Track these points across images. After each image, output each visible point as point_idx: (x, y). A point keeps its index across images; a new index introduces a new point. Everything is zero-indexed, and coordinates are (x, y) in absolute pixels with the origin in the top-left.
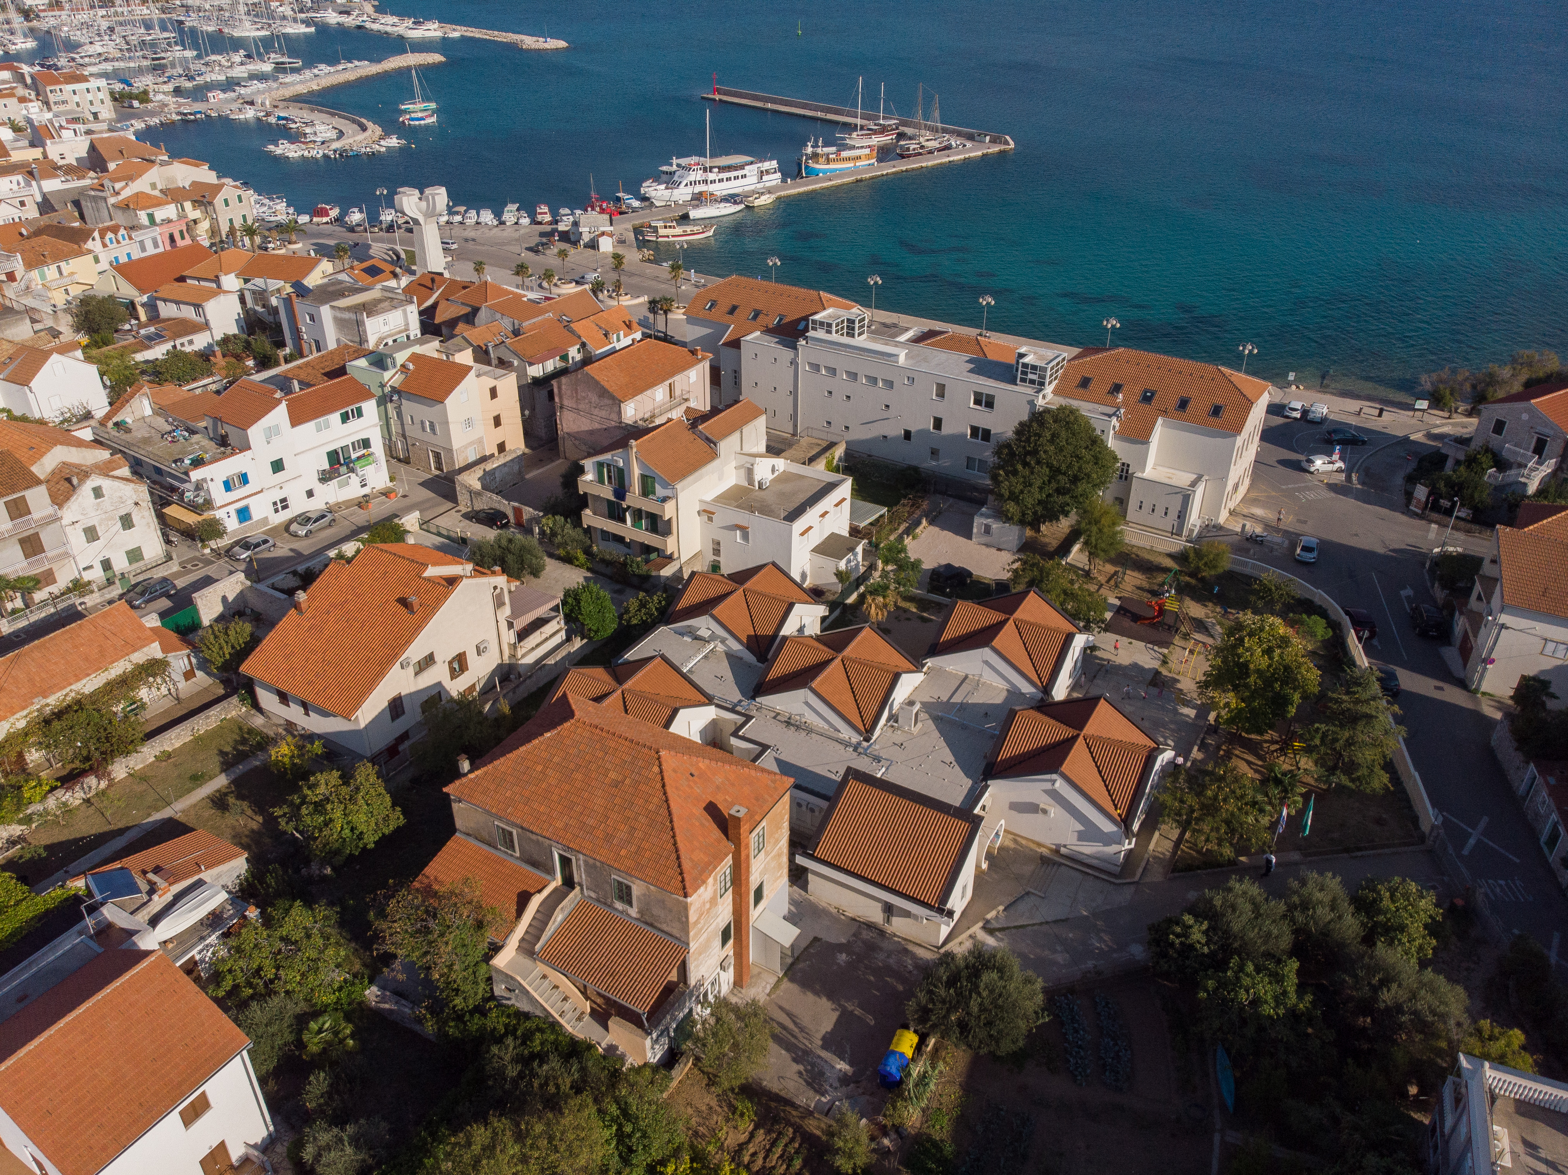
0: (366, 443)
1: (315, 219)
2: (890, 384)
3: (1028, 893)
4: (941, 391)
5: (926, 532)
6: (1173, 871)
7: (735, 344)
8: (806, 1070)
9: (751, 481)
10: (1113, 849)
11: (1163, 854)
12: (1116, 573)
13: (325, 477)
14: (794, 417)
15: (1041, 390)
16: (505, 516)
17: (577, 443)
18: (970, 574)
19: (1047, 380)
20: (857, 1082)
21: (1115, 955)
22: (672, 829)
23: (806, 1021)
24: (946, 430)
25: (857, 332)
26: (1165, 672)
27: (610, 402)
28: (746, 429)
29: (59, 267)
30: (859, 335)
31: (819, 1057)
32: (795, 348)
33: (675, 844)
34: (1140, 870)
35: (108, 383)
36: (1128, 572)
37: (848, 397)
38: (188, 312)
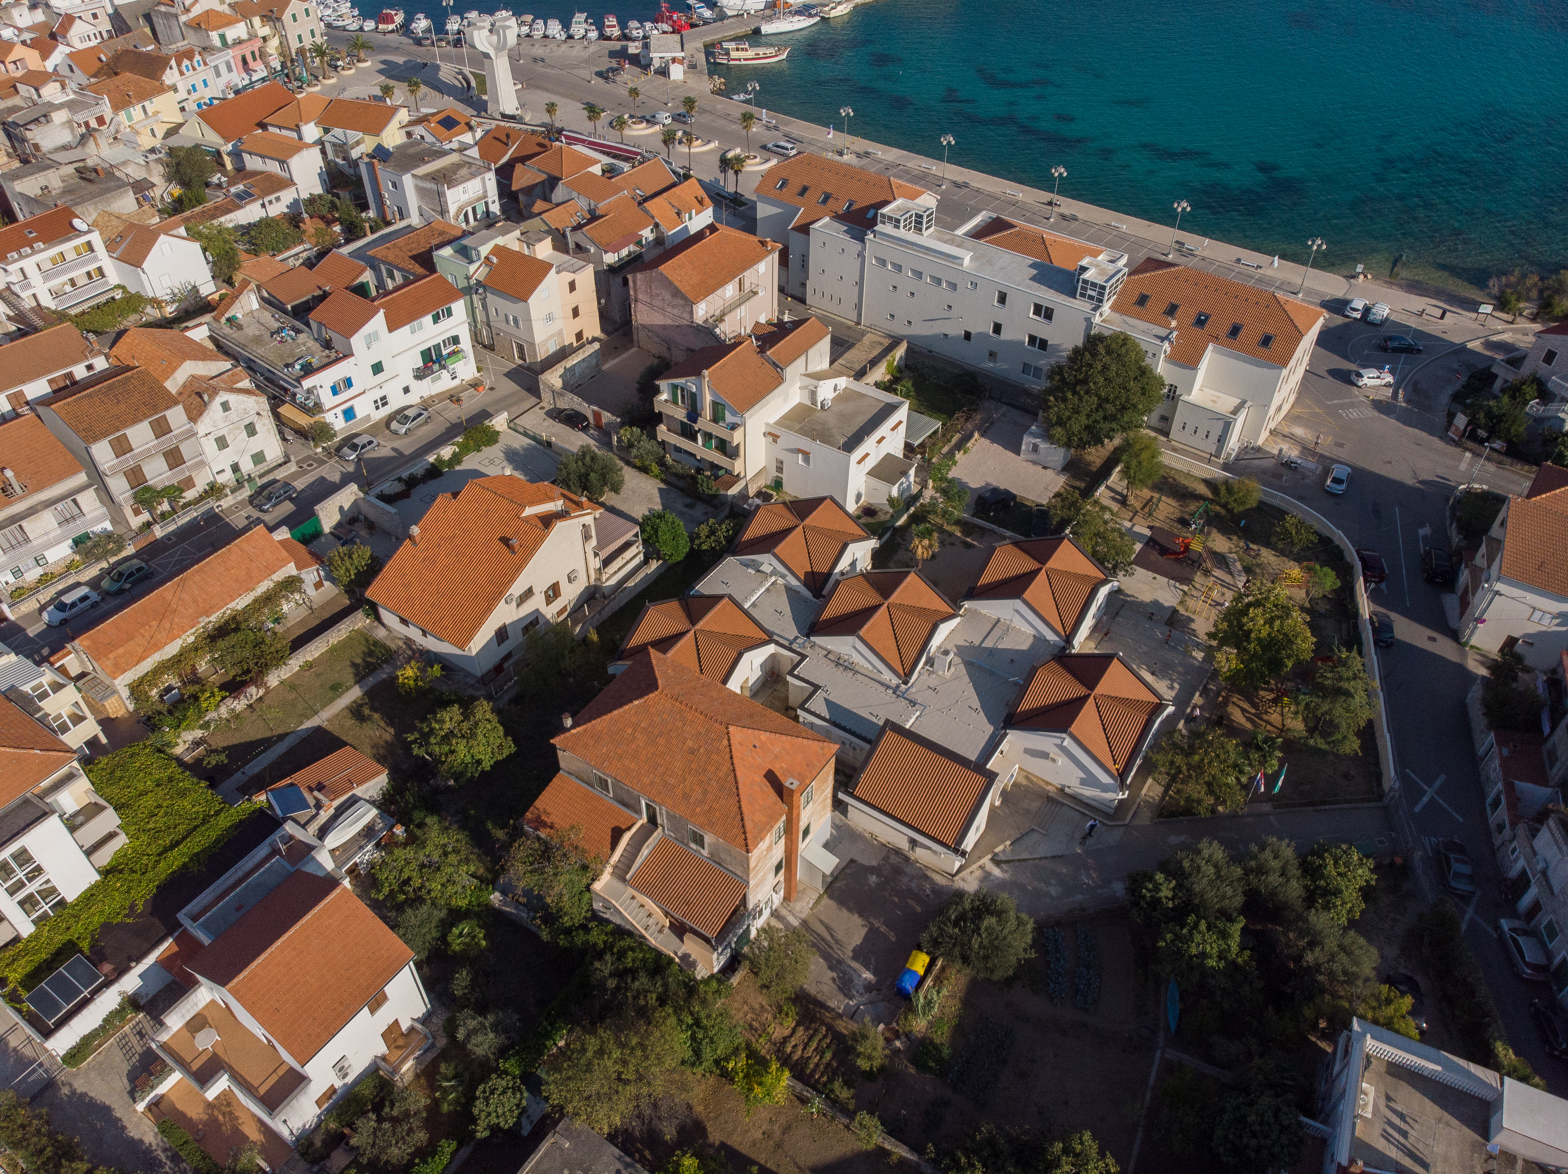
0: (455, 340)
1: (381, 26)
2: (953, 286)
3: (1033, 830)
4: (1002, 298)
5: (977, 445)
6: (1160, 815)
7: (804, 229)
8: (839, 977)
9: (814, 401)
10: (1109, 796)
11: (1154, 799)
12: (1152, 498)
13: (420, 375)
14: (859, 307)
15: (1098, 307)
16: (585, 418)
17: (650, 334)
18: (1014, 497)
19: (1106, 297)
20: (878, 990)
21: (1099, 891)
22: (738, 795)
23: (840, 935)
24: (1005, 335)
25: (924, 226)
26: (1182, 611)
27: (681, 302)
28: (811, 352)
29: (143, 107)
30: (927, 228)
31: (849, 966)
32: (862, 241)
33: (740, 808)
34: (1131, 813)
35: (211, 259)
36: (1163, 498)
37: (912, 294)
38: (273, 167)
